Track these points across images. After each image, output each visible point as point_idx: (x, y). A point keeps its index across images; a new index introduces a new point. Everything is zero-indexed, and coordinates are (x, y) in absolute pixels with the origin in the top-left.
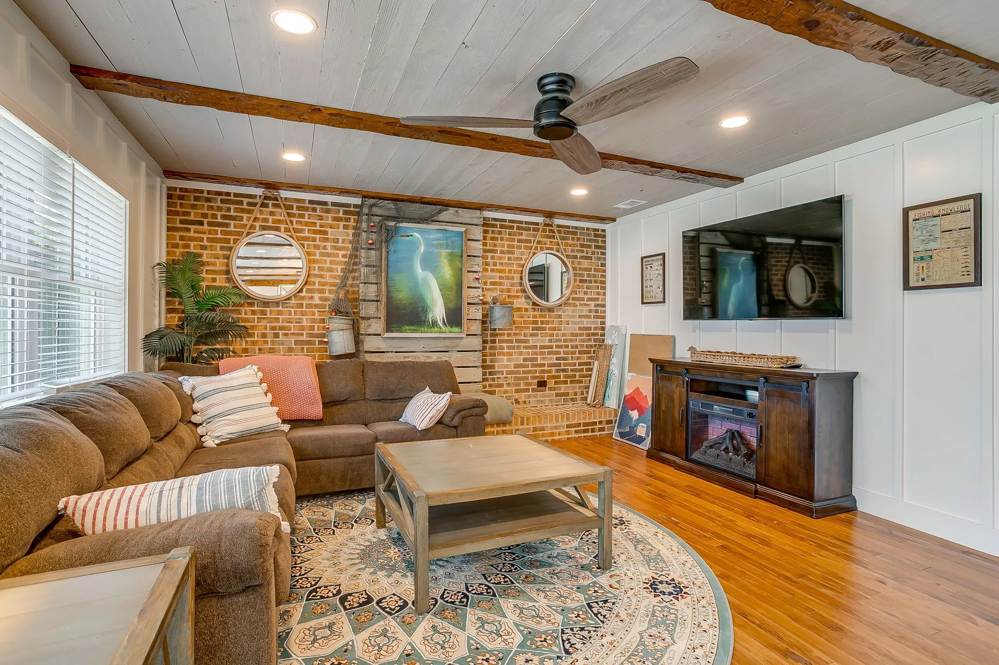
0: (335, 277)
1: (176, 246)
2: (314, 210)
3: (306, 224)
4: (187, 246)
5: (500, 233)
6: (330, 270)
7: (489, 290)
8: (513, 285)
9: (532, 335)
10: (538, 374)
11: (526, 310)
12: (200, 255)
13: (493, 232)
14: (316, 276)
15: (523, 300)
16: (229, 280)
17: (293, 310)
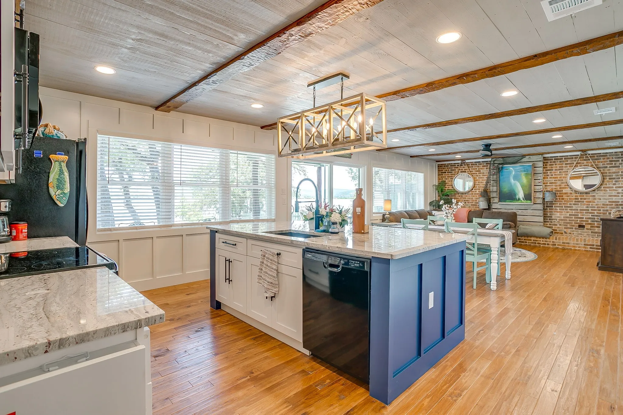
0: (483, 185)
1: (440, 179)
2: (476, 164)
3: (474, 169)
4: (442, 179)
5: (554, 162)
6: (482, 182)
7: (549, 186)
8: (562, 183)
9: (574, 204)
10: (578, 222)
11: (571, 193)
12: (445, 181)
13: (551, 162)
14: (477, 185)
15: (569, 189)
16: (453, 187)
17: (470, 195)
